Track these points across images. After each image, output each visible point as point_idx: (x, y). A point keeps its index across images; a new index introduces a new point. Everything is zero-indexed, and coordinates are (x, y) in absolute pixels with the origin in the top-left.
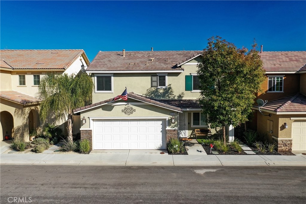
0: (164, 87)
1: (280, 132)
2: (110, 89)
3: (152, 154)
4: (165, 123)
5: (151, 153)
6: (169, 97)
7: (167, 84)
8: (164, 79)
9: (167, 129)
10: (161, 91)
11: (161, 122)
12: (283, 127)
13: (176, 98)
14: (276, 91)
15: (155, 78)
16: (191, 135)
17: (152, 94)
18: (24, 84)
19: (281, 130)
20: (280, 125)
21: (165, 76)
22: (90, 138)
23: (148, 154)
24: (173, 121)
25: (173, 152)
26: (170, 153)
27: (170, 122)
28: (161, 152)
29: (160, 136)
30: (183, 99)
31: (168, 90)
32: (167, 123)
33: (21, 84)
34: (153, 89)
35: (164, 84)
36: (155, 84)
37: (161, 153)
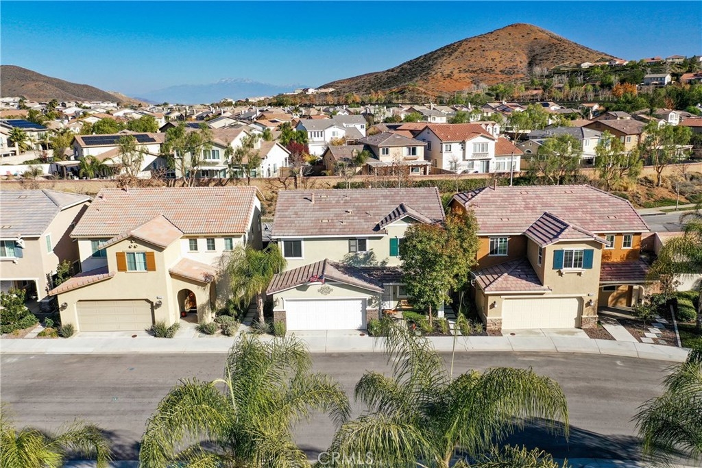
0: (364, 252)
1: (489, 311)
2: (300, 255)
3: (351, 337)
4: (365, 303)
5: (351, 335)
6: (371, 264)
7: (368, 248)
8: (365, 243)
9: (367, 309)
10: (362, 257)
11: (361, 301)
12: (493, 306)
13: (379, 265)
14: (498, 255)
15: (353, 243)
16: (397, 306)
17: (350, 259)
18: (196, 249)
19: (491, 308)
20: (489, 304)
21: (365, 240)
22: (284, 320)
23: (347, 336)
24: (374, 301)
25: (373, 334)
26: (370, 335)
27: (370, 302)
28: (361, 333)
29: (360, 315)
30: (387, 265)
31: (369, 256)
32: (367, 303)
33: (191, 249)
34: (352, 254)
35: (364, 249)
36: (353, 249)
37: (361, 335)
